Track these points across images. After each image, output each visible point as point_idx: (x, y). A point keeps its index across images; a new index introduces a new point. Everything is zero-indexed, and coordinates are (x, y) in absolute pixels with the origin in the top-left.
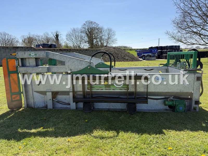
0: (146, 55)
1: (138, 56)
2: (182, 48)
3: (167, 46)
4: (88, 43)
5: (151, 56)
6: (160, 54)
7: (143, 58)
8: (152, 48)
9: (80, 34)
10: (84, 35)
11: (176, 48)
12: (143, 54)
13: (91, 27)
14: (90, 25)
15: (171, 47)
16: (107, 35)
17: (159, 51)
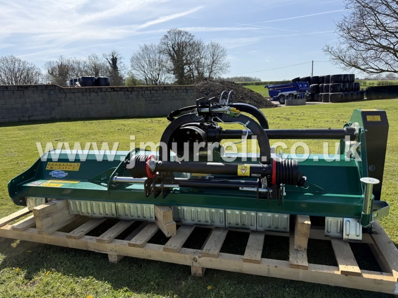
0: (286, 93)
1: (272, 96)
2: (360, 78)
3: (329, 76)
4: (174, 74)
5: (296, 96)
6: (315, 92)
7: (281, 100)
8: (298, 79)
9: (158, 55)
10: (165, 57)
11: (346, 80)
12: (281, 92)
13: (179, 41)
14: (177, 39)
15: (337, 78)
16: (210, 55)
17: (313, 85)
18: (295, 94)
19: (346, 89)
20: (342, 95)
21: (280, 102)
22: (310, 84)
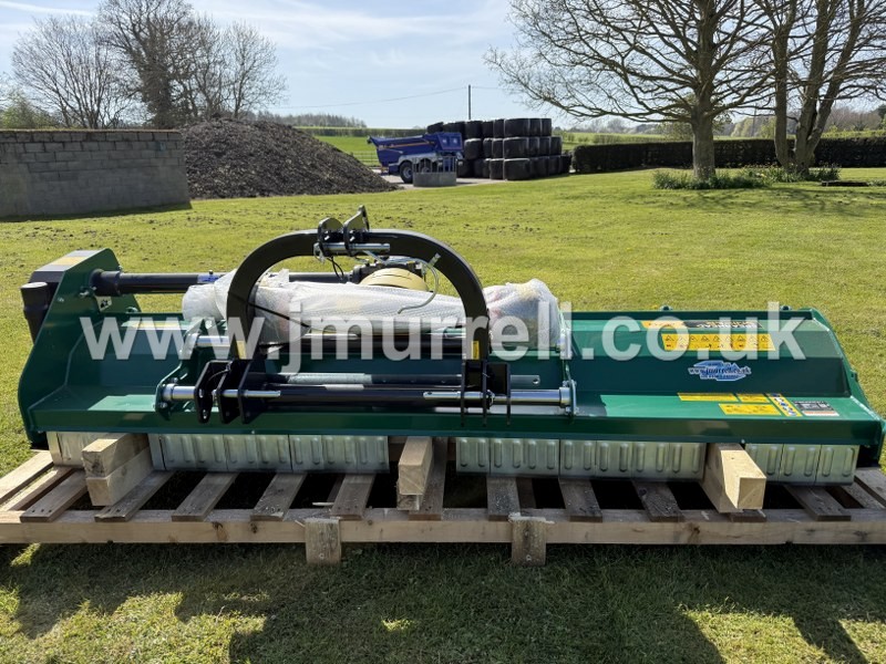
0: (416, 158)
1: (384, 164)
2: (562, 128)
3: (502, 121)
4: (144, 100)
5: (435, 164)
6: (474, 157)
7: (406, 173)
8: (439, 127)
9: (93, 49)
10: (114, 56)
11: (535, 130)
12: (405, 154)
14: (144, 9)
15: (518, 126)
16: (234, 58)
17: (470, 140)
18: (433, 160)
19: (536, 150)
20: (527, 165)
21: (403, 178)
22: (465, 138)
